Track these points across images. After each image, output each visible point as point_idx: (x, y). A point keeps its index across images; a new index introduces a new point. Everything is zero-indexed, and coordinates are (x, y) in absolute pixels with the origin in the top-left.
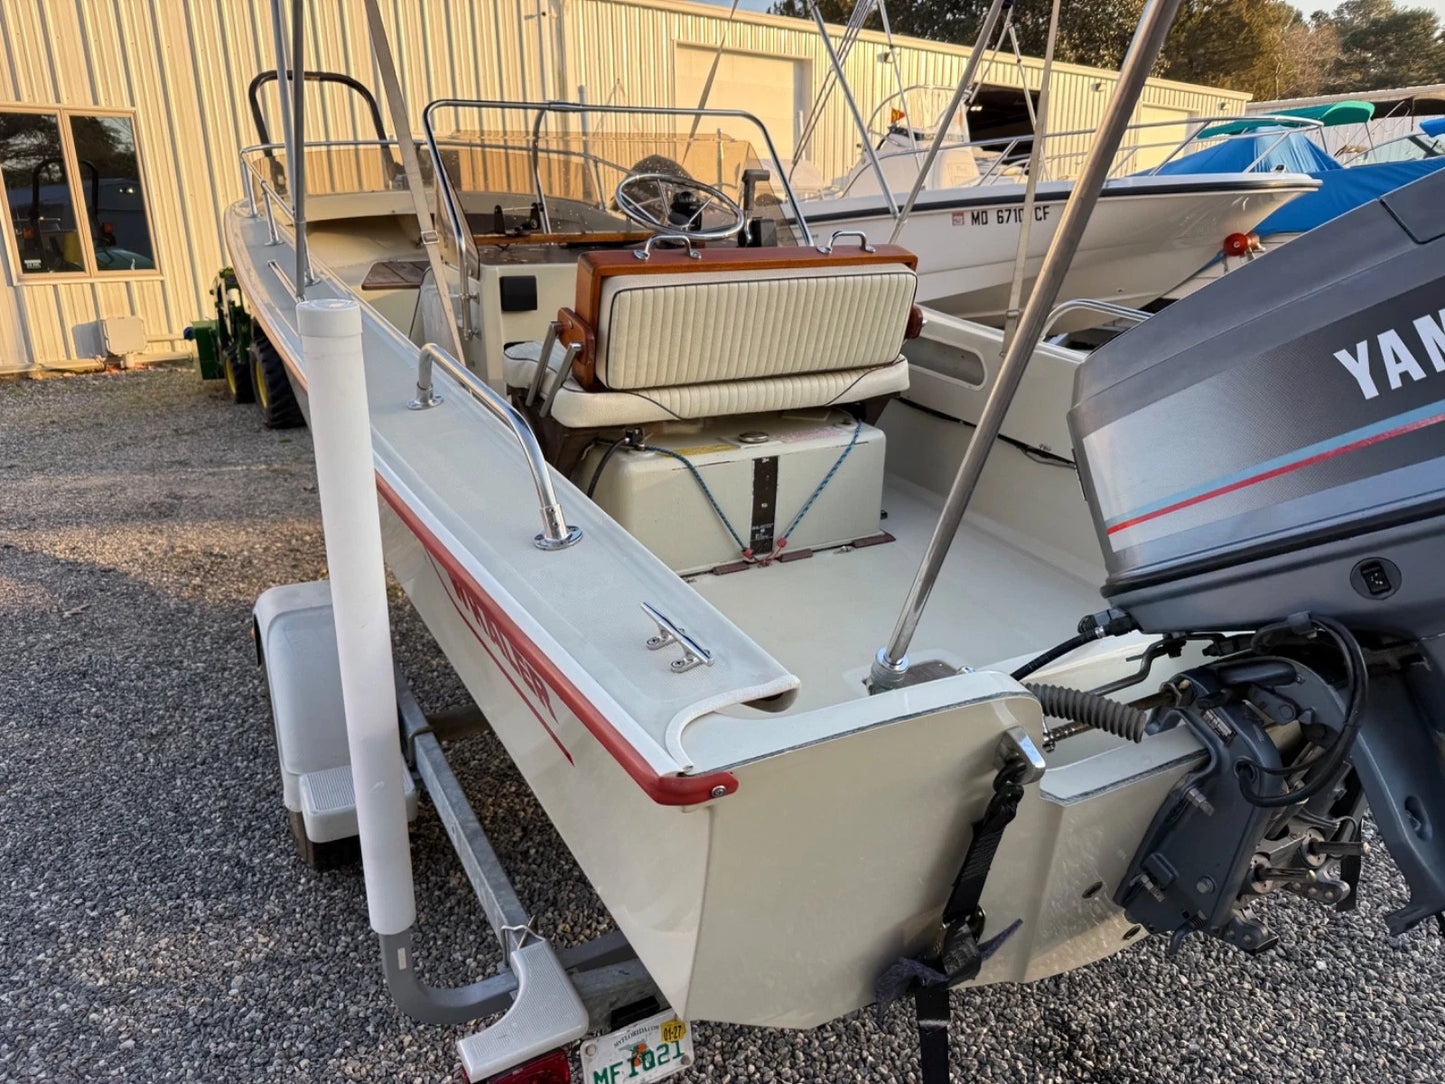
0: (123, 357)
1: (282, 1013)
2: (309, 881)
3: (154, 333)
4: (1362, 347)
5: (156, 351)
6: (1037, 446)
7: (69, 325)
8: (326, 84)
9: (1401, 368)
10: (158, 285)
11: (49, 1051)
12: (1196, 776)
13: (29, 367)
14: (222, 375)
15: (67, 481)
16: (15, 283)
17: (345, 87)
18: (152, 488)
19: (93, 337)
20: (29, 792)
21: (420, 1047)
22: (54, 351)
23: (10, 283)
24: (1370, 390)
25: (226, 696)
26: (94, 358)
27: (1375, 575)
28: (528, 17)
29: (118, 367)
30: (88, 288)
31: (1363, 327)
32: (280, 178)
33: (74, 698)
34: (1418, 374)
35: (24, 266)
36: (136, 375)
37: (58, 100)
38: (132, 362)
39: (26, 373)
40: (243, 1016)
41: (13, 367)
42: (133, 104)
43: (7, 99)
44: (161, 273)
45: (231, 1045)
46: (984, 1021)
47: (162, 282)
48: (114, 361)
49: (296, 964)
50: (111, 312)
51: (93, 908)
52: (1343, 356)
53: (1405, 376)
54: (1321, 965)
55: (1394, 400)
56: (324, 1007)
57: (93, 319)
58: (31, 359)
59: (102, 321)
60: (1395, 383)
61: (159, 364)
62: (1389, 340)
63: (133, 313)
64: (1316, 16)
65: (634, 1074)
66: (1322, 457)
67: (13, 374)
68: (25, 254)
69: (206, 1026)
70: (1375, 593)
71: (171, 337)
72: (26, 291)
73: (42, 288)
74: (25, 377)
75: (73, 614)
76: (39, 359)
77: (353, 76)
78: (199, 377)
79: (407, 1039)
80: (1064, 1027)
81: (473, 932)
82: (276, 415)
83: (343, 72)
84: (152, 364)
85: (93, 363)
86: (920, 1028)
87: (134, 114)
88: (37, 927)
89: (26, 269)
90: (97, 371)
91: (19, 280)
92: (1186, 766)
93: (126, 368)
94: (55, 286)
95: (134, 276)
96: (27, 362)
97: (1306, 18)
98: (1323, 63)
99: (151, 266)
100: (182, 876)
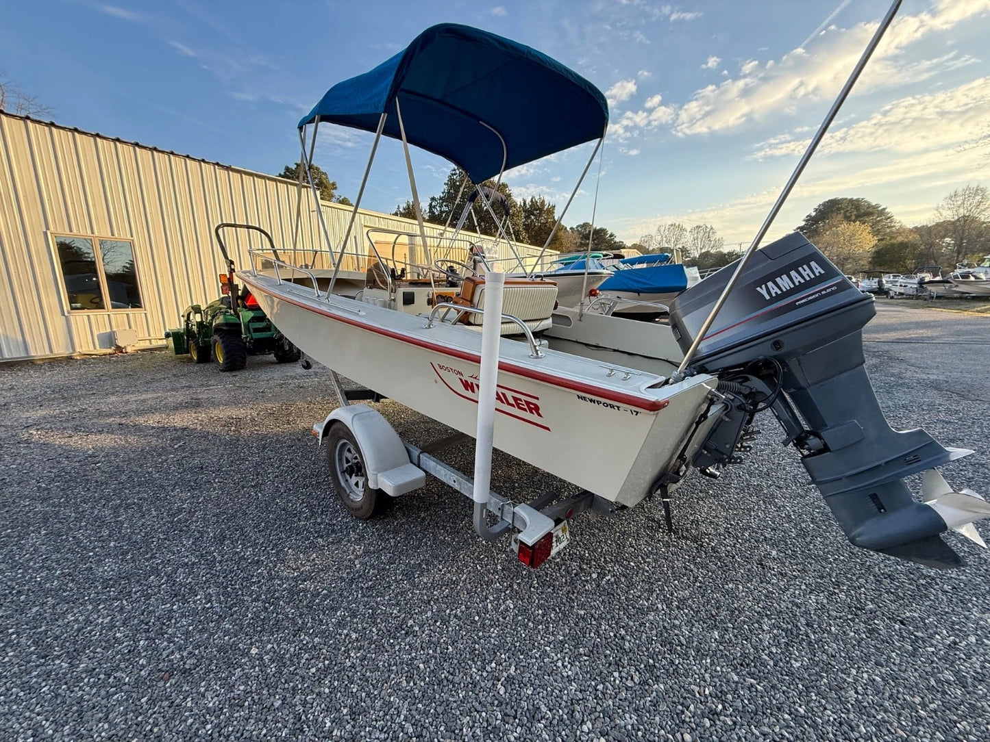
0: (125, 348)
1: (384, 569)
2: (363, 525)
3: (141, 336)
4: (763, 286)
5: (141, 344)
6: (594, 344)
7: (96, 333)
8: (251, 230)
9: (775, 291)
10: (143, 315)
11: (290, 602)
12: (725, 412)
13: (72, 353)
14: (188, 351)
15: (133, 398)
16: (66, 314)
17: (259, 232)
18: (180, 397)
19: (110, 339)
20: (206, 514)
21: (447, 568)
22: (86, 345)
23: (63, 314)
24: (768, 297)
25: (278, 468)
26: (110, 348)
27: (777, 345)
28: (312, 211)
29: (122, 352)
30: (106, 317)
31: (763, 281)
32: (232, 266)
33: (203, 478)
34: (779, 292)
35: (71, 306)
36: (133, 355)
37: (93, 233)
38: (129, 350)
39: (71, 356)
40: (368, 573)
41: (63, 354)
42: (132, 236)
43: (65, 231)
44: (145, 310)
45: (370, 583)
46: (630, 523)
47: (146, 314)
48: (119, 348)
49: (378, 552)
50: (118, 327)
51: (272, 550)
52: (758, 289)
53: (776, 293)
54: (711, 492)
55: (774, 299)
56: (400, 563)
57: (109, 330)
58: (74, 350)
59: (114, 332)
60: (774, 295)
61: (144, 350)
62: (770, 284)
63: (130, 327)
64: (571, 228)
65: (557, 546)
66: (757, 316)
67: (63, 357)
68: (72, 300)
69: (355, 579)
70: (777, 349)
71: (149, 338)
72: (72, 318)
73: (81, 318)
74: (70, 358)
75: (180, 446)
76: (78, 349)
77: (262, 228)
78: (173, 354)
79: (441, 567)
80: (653, 520)
81: (442, 529)
82: (228, 365)
83: (258, 226)
84: (139, 350)
85: (109, 351)
86: (663, 502)
87: (133, 240)
88: (249, 561)
89: (72, 309)
90: (110, 354)
91: (69, 313)
92: (721, 410)
93: (126, 353)
94: (88, 316)
95: (130, 311)
96: (71, 351)
97: (568, 229)
98: (576, 243)
99: (140, 307)
100: (305, 532)
